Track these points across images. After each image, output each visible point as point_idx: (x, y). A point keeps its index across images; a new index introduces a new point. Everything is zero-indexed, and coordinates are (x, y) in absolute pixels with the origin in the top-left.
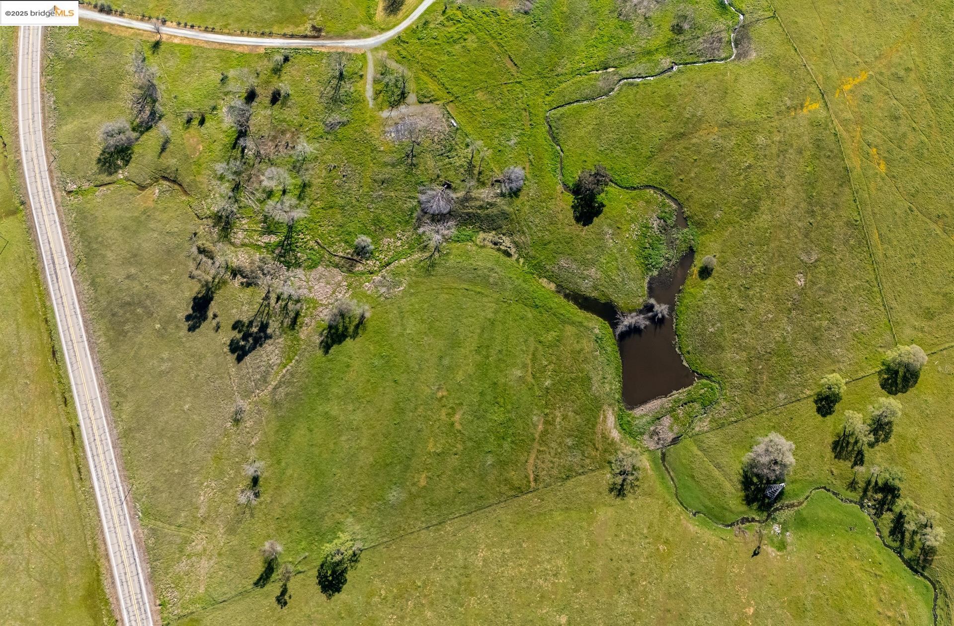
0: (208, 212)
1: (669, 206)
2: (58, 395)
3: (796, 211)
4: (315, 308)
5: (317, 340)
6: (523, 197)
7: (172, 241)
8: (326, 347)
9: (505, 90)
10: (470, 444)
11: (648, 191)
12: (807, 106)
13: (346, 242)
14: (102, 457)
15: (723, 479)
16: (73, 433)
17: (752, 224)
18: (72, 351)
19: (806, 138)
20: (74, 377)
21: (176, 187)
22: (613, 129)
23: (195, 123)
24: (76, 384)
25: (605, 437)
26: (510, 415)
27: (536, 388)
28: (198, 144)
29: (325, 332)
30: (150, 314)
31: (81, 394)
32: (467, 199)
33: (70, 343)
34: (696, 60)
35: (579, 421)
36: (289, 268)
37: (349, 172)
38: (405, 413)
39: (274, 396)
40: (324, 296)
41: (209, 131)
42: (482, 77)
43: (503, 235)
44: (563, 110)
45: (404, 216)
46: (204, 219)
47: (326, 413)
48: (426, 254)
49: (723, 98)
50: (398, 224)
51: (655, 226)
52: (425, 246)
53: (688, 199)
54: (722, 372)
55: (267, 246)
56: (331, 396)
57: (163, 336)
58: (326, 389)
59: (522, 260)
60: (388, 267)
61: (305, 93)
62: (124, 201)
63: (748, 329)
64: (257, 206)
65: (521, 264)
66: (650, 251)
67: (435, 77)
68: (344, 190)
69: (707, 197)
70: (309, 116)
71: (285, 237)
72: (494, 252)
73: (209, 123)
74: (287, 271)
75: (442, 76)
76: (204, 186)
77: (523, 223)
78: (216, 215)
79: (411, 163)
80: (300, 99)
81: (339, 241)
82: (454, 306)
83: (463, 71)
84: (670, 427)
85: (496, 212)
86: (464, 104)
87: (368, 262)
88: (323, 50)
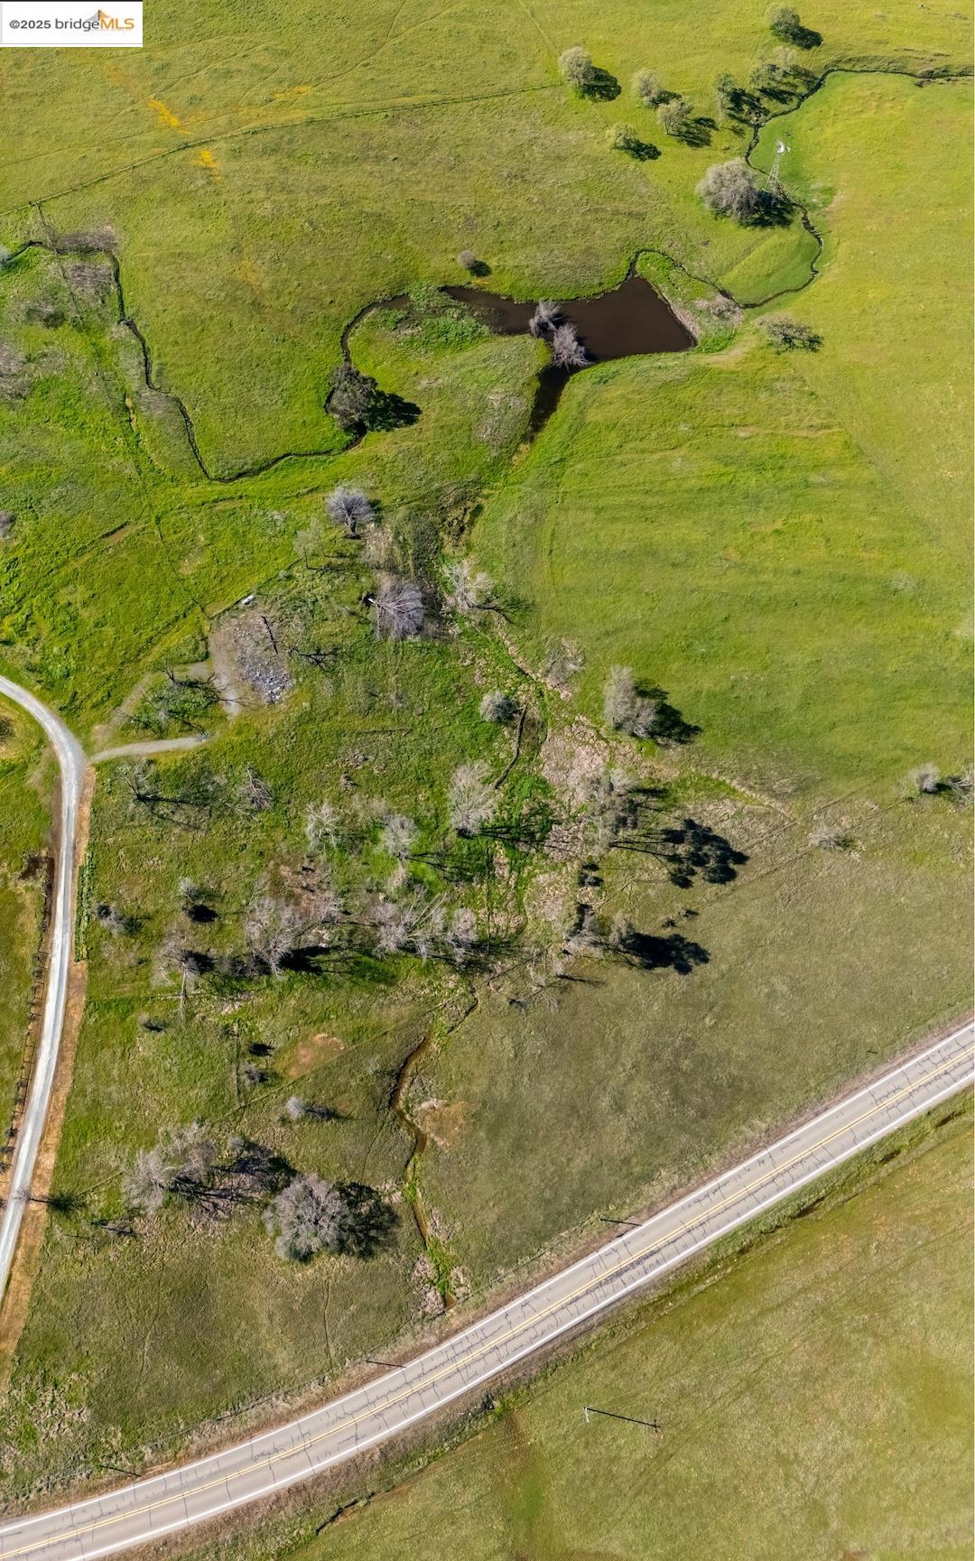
0: (461, 990)
1: (374, 317)
2: (884, 1174)
3: (377, 174)
5: (676, 751)
6: (378, 495)
7: (535, 1045)
8: (687, 733)
9: (174, 537)
10: (802, 507)
11: (350, 343)
12: (206, 163)
13: (490, 740)
15: (763, 246)
16: (944, 1121)
17: (400, 220)
18: (793, 1172)
19: (261, 163)
20: (843, 1150)
21: (409, 1071)
22: (245, 390)
23: (263, 1063)
24: (855, 1142)
26: (745, 465)
27: (695, 441)
28: (313, 1044)
29: (659, 740)
30: (690, 1044)
31: (870, 1126)
32: (392, 568)
33: (779, 1181)
34: (115, 296)
35: (731, 389)
36: (553, 822)
37: (357, 751)
38: (775, 595)
39: (790, 795)
40: (595, 756)
41: (280, 1030)
42: (150, 571)
43: (444, 520)
44: (208, 457)
45: (431, 658)
46: (477, 995)
47: (800, 707)
48: (495, 619)
49: (189, 257)
50: (447, 666)
51: (409, 332)
52: (480, 624)
53: (363, 295)
54: (622, 250)
55: (516, 867)
56: (770, 707)
57: (727, 1006)
58: (761, 717)
59: (485, 492)
60: (528, 671)
61: (185, 861)
62: (454, 1171)
63: (556, 221)
64: (440, 898)
65: (493, 491)
66: (451, 336)
67: (152, 638)
68: (393, 756)
69: (361, 270)
70: (239, 843)
71: (495, 838)
72: (477, 526)
73: (264, 1030)
74: (560, 824)
75: (150, 628)
76: (405, 1011)
77: (423, 492)
78: (464, 974)
79: (332, 656)
80: (200, 867)
81: (490, 751)
82: (583, 563)
83: (138, 600)
84: (709, 300)
85: (409, 527)
86: (206, 591)
87: (522, 702)
88: (85, 844)
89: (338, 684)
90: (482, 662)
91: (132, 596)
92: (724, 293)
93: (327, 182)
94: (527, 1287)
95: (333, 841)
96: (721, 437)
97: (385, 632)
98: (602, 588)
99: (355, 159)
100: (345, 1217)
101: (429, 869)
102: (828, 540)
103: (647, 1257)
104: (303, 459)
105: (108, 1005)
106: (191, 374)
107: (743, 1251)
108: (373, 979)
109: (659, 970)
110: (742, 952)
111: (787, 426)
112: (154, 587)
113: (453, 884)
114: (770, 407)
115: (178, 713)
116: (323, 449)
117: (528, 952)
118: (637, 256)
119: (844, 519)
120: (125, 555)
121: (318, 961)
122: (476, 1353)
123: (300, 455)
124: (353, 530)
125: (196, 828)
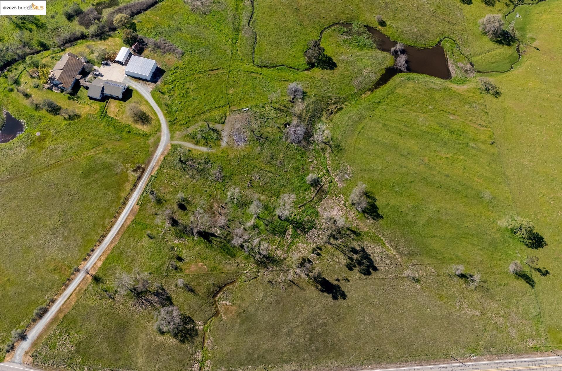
0: (255, 270)
1: (337, 28)
5: (370, 221)
6: (308, 90)
7: (270, 299)
8: (377, 217)
10: (461, 153)
11: (324, 34)
13: (305, 190)
15: (496, 51)
21: (225, 288)
22: (280, 38)
23: (179, 264)
25: (467, 91)
26: (447, 129)
27: (432, 113)
28: (198, 265)
29: (366, 215)
32: (300, 117)
35: (456, 99)
36: (313, 227)
37: (258, 175)
38: (435, 181)
39: (405, 255)
40: (340, 211)
41: (189, 256)
42: (219, 87)
43: (327, 108)
44: (256, 56)
45: (298, 154)
46: (259, 274)
47: (424, 225)
48: (328, 149)
50: (303, 159)
51: (347, 37)
52: (322, 149)
53: (336, 19)
54: (439, 34)
55: (293, 237)
56: (412, 220)
57: (344, 318)
58: (407, 222)
59: (346, 103)
60: (330, 172)
61: (185, 188)
62: (224, 329)
63: (419, 15)
64: (262, 236)
65: (349, 104)
66: (361, 44)
67: (209, 110)
68: (269, 182)
69: (339, 9)
70: (205, 189)
71: (291, 224)
72: (338, 114)
73: (183, 254)
74: (316, 229)
75: (210, 106)
76: (233, 268)
77: (324, 95)
78: (258, 265)
79: (265, 139)
80: (189, 191)
81: (304, 194)
82: (369, 142)
83: (210, 95)
84: (464, 64)
85: (313, 106)
86: (234, 101)
87: (323, 181)
88: (157, 168)
89: (262, 150)
90: (316, 162)
91: (210, 93)
92: (471, 64)
95: (235, 201)
96: (443, 115)
97: (287, 138)
98: (371, 153)
100: (180, 325)
101: (263, 225)
102: (465, 169)
104: (288, 68)
105: (140, 224)
106: (264, 26)
108: (227, 253)
109: (326, 294)
110: (359, 302)
111: (470, 121)
112: (217, 93)
113: (269, 233)
114: (468, 111)
115: (205, 138)
116: (296, 68)
117: (283, 268)
118: (444, 39)
119: (475, 163)
120: (213, 79)
121: (212, 239)
123: (288, 67)
124: (293, 99)
125: (194, 178)
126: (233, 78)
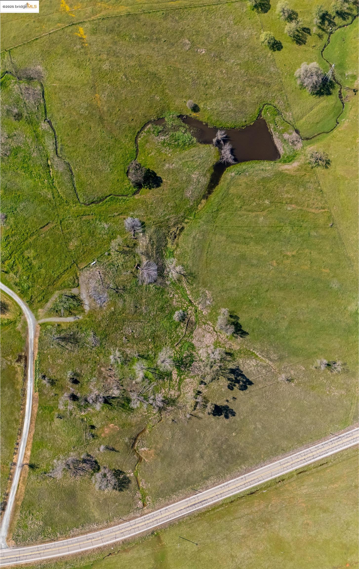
0: (157, 414)
1: (149, 128)
2: (278, 486)
3: (156, 49)
4: (220, 343)
5: (240, 339)
6: (144, 219)
7: (178, 434)
8: (244, 333)
9: (67, 231)
10: (305, 246)
11: (138, 141)
12: (81, 35)
13: (176, 328)
14: (314, 453)
15: (319, 106)
16: (300, 473)
17: (164, 78)
18: (251, 483)
19: (105, 38)
20: (267, 478)
21: (139, 438)
22: (95, 162)
23: (94, 431)
24: (271, 476)
25: (298, 170)
26: (287, 223)
27: (270, 209)
28: (109, 427)
29: (235, 334)
30: (227, 440)
31: (278, 472)
32: (147, 254)
33: (246, 485)
34: (43, 106)
35: (289, 184)
36: (194, 360)
37: (129, 328)
38: (287, 283)
39: (276, 360)
40: (212, 337)
41: (99, 422)
42: (58, 246)
43: (169, 232)
44: (80, 194)
46: (162, 416)
47: (286, 329)
49: (74, 90)
50: (164, 297)
51: (163, 138)
53: (146, 117)
54: (257, 103)
55: (179, 375)
56: (275, 327)
57: (240, 430)
58: (271, 331)
59: (186, 220)
60: (193, 301)
61: (70, 362)
62: (150, 469)
63: (232, 85)
64: (154, 384)
65: (189, 221)
66: (180, 142)
67: (58, 276)
68: (142, 331)
69: (145, 104)
70: (88, 357)
71: (174, 364)
72: (181, 236)
73: (94, 421)
74: (196, 361)
75: (58, 272)
76: (139, 420)
77: (162, 219)
79: (123, 290)
80: (75, 365)
81: (176, 332)
82: (218, 260)
83: (53, 258)
84: (289, 134)
85: (155, 236)
86: (78, 257)
87: (189, 313)
88: (36, 353)
89: (124, 301)
90: (176, 296)
91: (51, 257)
92: (297, 131)
93: (134, 52)
94: (167, 505)
95: (119, 360)
96: (281, 208)
97: (143, 282)
99: (147, 39)
101: (150, 374)
102: (311, 262)
103: (203, 501)
105: (45, 408)
106: (74, 152)
107: (232, 502)
110: (249, 413)
111: (307, 206)
112: (59, 253)
113: (158, 379)
115: (68, 308)
116: (125, 194)
117: (180, 405)
118: (263, 107)
119: (319, 253)
120: (48, 237)
121: (112, 401)
122: (151, 520)
123: (116, 196)
124: (134, 235)
125: (74, 350)
126: (67, 229)
